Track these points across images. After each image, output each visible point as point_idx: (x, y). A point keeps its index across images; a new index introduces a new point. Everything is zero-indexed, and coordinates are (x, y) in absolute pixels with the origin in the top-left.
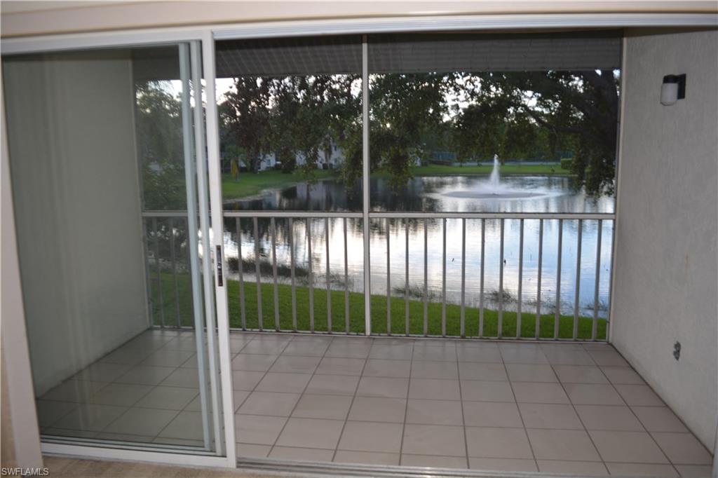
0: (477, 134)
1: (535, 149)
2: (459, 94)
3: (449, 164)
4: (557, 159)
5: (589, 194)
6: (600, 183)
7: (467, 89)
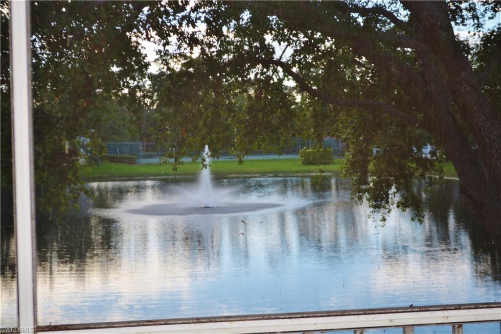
0: (199, 111)
1: (294, 135)
2: (167, 43)
3: (131, 161)
4: (294, 151)
5: (375, 207)
6: (391, 188)
7: (182, 33)
